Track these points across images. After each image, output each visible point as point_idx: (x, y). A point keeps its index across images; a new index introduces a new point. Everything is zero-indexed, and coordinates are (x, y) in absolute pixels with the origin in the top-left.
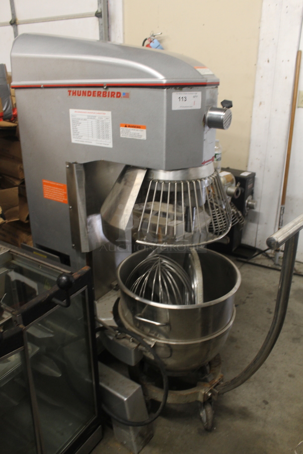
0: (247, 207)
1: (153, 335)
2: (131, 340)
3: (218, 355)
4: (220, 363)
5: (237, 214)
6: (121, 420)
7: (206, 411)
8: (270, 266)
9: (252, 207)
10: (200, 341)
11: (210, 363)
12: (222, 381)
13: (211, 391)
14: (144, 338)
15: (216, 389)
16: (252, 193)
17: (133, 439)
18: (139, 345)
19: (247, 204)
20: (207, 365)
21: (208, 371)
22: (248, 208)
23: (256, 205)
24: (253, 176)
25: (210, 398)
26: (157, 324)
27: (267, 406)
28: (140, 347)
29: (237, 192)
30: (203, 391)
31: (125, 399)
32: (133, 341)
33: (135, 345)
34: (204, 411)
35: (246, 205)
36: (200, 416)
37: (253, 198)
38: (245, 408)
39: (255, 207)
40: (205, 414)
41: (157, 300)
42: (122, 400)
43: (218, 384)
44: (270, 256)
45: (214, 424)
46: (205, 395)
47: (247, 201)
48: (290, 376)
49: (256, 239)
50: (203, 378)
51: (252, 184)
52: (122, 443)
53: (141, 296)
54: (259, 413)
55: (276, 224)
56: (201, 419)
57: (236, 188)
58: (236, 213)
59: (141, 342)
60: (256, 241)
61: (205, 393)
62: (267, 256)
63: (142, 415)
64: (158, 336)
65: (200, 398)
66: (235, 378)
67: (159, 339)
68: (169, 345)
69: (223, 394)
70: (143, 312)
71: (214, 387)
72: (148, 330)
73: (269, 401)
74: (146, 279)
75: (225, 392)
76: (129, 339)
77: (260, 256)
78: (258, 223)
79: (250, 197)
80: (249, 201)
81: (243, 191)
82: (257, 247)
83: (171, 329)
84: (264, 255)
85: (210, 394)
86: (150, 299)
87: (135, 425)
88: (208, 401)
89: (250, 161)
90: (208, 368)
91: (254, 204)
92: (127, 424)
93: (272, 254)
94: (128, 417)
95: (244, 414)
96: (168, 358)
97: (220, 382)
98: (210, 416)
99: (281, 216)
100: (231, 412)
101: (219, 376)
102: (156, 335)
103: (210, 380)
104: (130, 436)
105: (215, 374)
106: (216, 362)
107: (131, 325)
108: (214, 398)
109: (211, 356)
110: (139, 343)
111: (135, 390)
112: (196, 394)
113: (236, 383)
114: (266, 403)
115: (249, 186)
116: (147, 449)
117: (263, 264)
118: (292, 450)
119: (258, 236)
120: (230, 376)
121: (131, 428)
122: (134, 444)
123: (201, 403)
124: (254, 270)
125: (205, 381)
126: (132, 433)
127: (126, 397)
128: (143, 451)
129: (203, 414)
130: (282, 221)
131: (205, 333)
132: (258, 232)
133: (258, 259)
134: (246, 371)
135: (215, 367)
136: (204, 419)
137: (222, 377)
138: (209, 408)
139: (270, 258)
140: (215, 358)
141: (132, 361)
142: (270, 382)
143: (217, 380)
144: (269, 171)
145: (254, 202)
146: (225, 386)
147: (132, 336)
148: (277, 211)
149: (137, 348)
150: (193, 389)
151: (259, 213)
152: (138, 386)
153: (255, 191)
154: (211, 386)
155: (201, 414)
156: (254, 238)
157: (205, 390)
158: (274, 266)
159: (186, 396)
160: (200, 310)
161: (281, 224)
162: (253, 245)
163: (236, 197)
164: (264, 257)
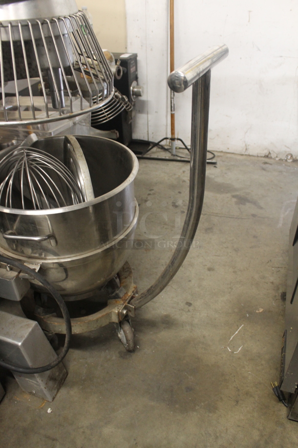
0: (133, 95)
1: (37, 255)
2: (8, 269)
3: (127, 263)
4: (131, 272)
5: (123, 99)
6: (21, 370)
7: (124, 332)
8: (167, 158)
9: (138, 95)
10: (100, 251)
11: (119, 275)
12: (137, 292)
13: (125, 308)
14: (25, 262)
15: (131, 304)
16: (136, 78)
17: (42, 386)
18: (19, 273)
19: (133, 91)
20: (116, 278)
21: (119, 285)
22: (135, 96)
23: (143, 92)
24: (134, 58)
25: (127, 316)
26: (36, 239)
27: (191, 308)
28: (22, 274)
29: (119, 71)
30: (115, 310)
31: (20, 344)
32: (11, 269)
33: (15, 274)
34: (122, 332)
35: (131, 93)
36: (119, 338)
37: (138, 84)
38: (167, 316)
39: (142, 94)
40: (124, 334)
41: (30, 206)
42: (16, 346)
43: (132, 298)
44: (166, 147)
45: (136, 343)
46: (119, 314)
47: (131, 88)
48: (210, 269)
49: (148, 132)
50: (114, 294)
51: (134, 68)
52: (31, 393)
53: (8, 207)
54: (184, 317)
55: (167, 112)
56: (120, 340)
57: (116, 66)
58: (120, 97)
59: (22, 269)
60: (148, 134)
61: (119, 312)
62: (162, 148)
63: (48, 355)
64: (43, 256)
65: (115, 319)
66: (151, 287)
67: (45, 259)
68: (60, 265)
69: (140, 307)
70: (15, 228)
71: (129, 303)
72: (29, 251)
73: (192, 302)
74: (11, 182)
75: (143, 305)
76: (5, 267)
77: (155, 149)
78: (148, 114)
79: (134, 83)
80: (134, 88)
81: (125, 72)
82: (151, 140)
83: (56, 242)
84: (159, 148)
85: (125, 312)
86: (21, 208)
87: (41, 370)
88: (124, 319)
89: (129, 41)
90: (117, 280)
91: (141, 90)
92: (31, 372)
93: (167, 145)
94: (30, 364)
95: (167, 322)
96: (64, 280)
97: (134, 294)
98: (130, 336)
99: (172, 100)
100: (152, 324)
101: (132, 288)
102: (41, 254)
103: (121, 295)
104: (38, 383)
105: (126, 287)
106: (126, 271)
107: (5, 249)
108: (130, 314)
109: (118, 266)
110: (19, 270)
111: (30, 329)
112: (109, 315)
113: (153, 292)
114: (189, 304)
115: (132, 70)
116: (63, 391)
117: (160, 157)
118: (225, 347)
119: (149, 127)
120: (145, 284)
121: (36, 375)
122: (46, 392)
123: (116, 323)
124: (151, 165)
125: (117, 297)
126: (39, 380)
127: (20, 342)
128: (59, 395)
129: (121, 335)
130: (174, 105)
131: (104, 238)
132: (149, 123)
133: (153, 153)
134: (164, 276)
135: (126, 278)
136: (124, 340)
137: (136, 288)
138: (127, 327)
139: (166, 150)
140: (123, 268)
141: (16, 295)
142: (190, 281)
143: (130, 294)
144: (151, 50)
145: (140, 88)
146: (141, 298)
147: (8, 264)
148: (167, 96)
149: (17, 277)
150: (104, 310)
151: (147, 101)
152: (33, 323)
153: (139, 76)
154: (125, 303)
155: (119, 335)
156: (146, 131)
157: (118, 308)
158: (172, 158)
159: (97, 320)
160: (91, 209)
161: (173, 109)
162: (146, 139)
163: (119, 78)
164: (160, 150)
